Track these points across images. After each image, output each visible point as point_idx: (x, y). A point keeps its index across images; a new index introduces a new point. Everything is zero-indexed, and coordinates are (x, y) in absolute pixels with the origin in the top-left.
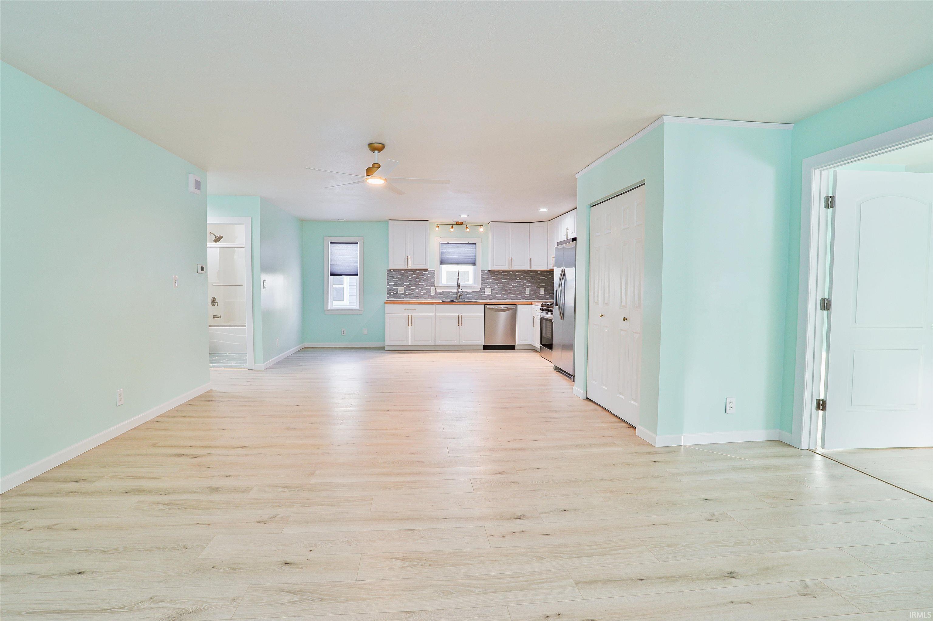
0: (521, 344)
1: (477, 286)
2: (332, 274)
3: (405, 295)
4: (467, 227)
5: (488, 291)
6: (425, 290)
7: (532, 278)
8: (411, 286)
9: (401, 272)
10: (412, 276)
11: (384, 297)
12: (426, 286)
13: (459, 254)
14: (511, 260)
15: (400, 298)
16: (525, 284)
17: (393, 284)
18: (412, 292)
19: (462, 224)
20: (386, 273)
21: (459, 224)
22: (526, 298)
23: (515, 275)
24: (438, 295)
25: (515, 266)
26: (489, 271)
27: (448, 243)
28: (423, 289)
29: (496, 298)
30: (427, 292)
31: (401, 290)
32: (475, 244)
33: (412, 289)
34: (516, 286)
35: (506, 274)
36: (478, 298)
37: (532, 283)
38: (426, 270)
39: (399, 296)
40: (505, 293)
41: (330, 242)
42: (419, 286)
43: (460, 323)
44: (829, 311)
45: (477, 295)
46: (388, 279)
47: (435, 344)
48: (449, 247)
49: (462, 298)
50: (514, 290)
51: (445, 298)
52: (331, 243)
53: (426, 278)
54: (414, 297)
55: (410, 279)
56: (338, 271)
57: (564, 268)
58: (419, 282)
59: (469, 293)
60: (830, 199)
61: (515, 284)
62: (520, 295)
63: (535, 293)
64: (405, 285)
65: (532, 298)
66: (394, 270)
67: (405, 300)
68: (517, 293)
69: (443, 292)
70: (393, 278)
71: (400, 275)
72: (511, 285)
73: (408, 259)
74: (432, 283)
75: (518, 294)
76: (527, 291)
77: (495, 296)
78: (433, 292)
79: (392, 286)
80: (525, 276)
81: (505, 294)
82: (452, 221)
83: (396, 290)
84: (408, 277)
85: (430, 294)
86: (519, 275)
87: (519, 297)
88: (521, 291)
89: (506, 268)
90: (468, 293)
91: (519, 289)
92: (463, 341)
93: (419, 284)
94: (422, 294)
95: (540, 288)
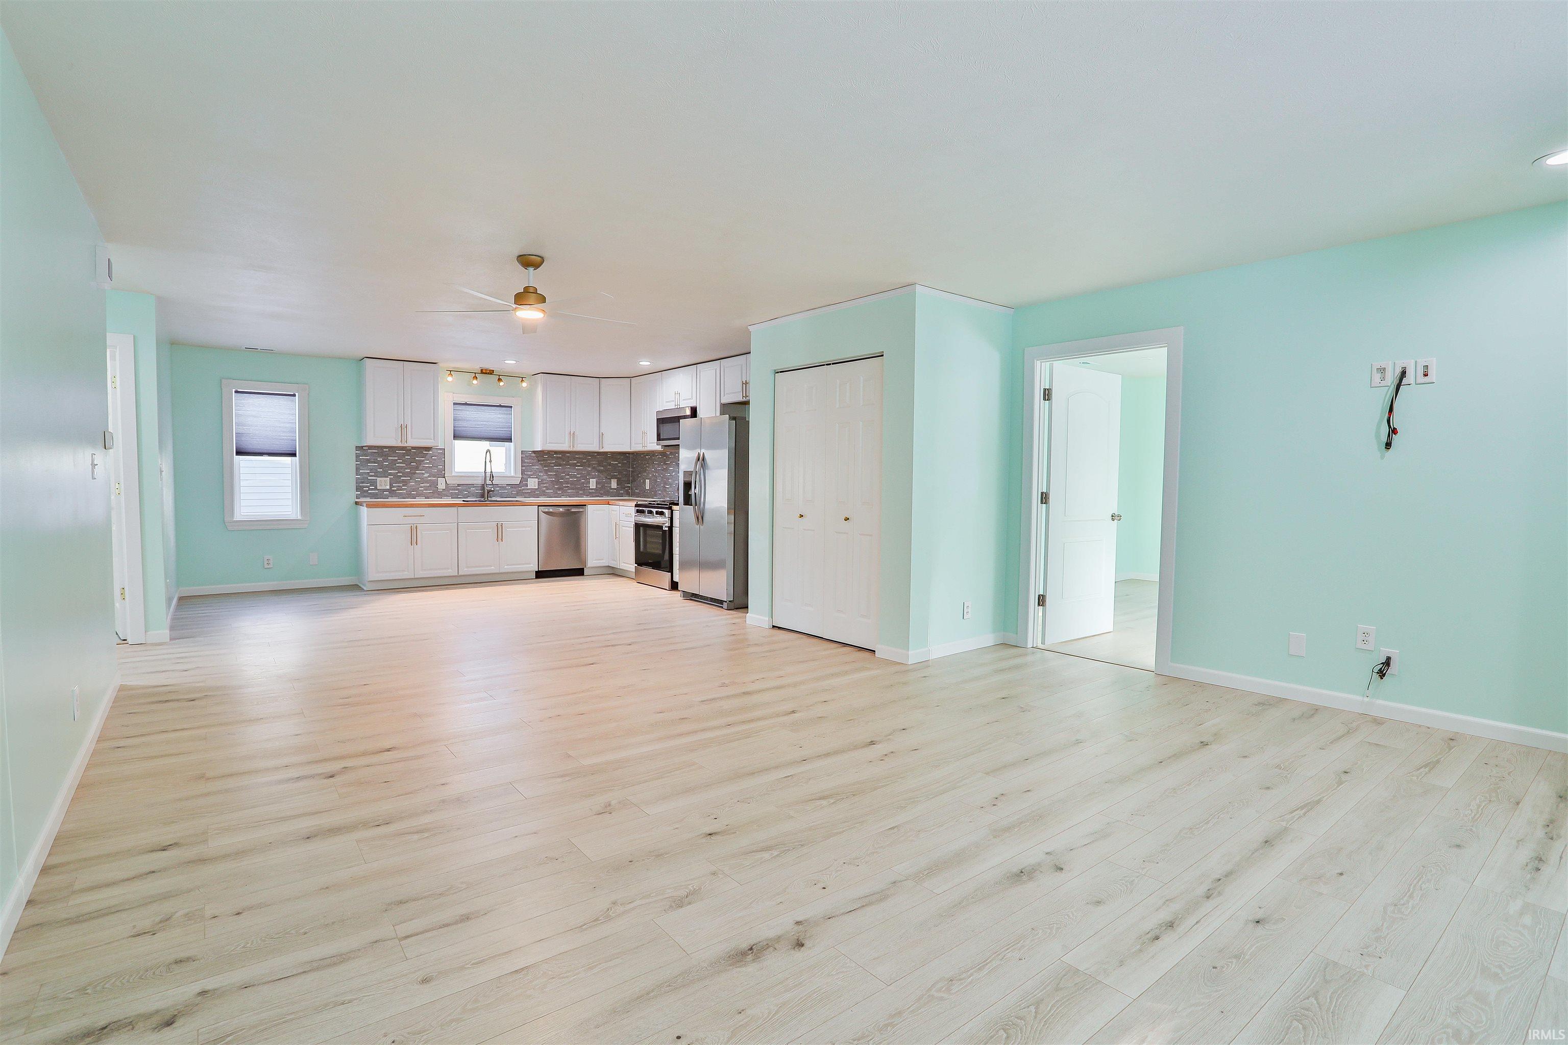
0: (595, 565)
1: (516, 476)
2: (239, 453)
3: (392, 493)
4: (499, 380)
5: (533, 483)
6: (427, 482)
7: (600, 464)
8: (401, 476)
9: (383, 451)
10: (404, 459)
11: (351, 494)
12: (429, 476)
13: (485, 423)
14: (573, 435)
15: (381, 497)
16: (589, 474)
17: (369, 471)
18: (403, 485)
19: (491, 372)
20: (354, 452)
21: (488, 374)
22: (591, 494)
23: (575, 459)
24: (451, 491)
25: (579, 445)
26: (534, 452)
27: (466, 404)
28: (424, 481)
29: (544, 495)
30: (430, 486)
31: (384, 483)
32: (511, 407)
33: (403, 481)
34: (575, 476)
35: (560, 458)
36: (518, 494)
37: (599, 471)
38: (428, 449)
39: (380, 494)
40: (560, 487)
41: (234, 390)
42: (416, 476)
43: (499, 537)
44: (1048, 505)
45: (515, 490)
46: (359, 463)
47: (458, 574)
48: (468, 411)
49: (491, 495)
50: (572, 483)
51: (462, 496)
52: (236, 392)
53: (428, 461)
54: (408, 494)
55: (400, 463)
56: (254, 447)
57: (703, 451)
58: (417, 468)
59: (502, 487)
60: (1047, 391)
61: (574, 473)
62: (581, 490)
63: (603, 487)
64: (390, 474)
65: (600, 495)
66: (370, 447)
67: (390, 499)
68: (577, 486)
69: (459, 485)
70: (368, 461)
71: (381, 456)
72: (568, 475)
73: (403, 428)
74: (439, 471)
75: (578, 489)
76: (593, 483)
77: (544, 491)
78: (441, 485)
79: (365, 476)
80: (588, 460)
81: (559, 489)
82: (477, 367)
83: (374, 483)
84: (396, 460)
85: (437, 489)
86: (579, 458)
87: (581, 494)
88: (583, 483)
89: (565, 447)
90: (500, 487)
91: (580, 481)
92: (505, 567)
93: (417, 472)
94: (421, 490)
95: (610, 479)
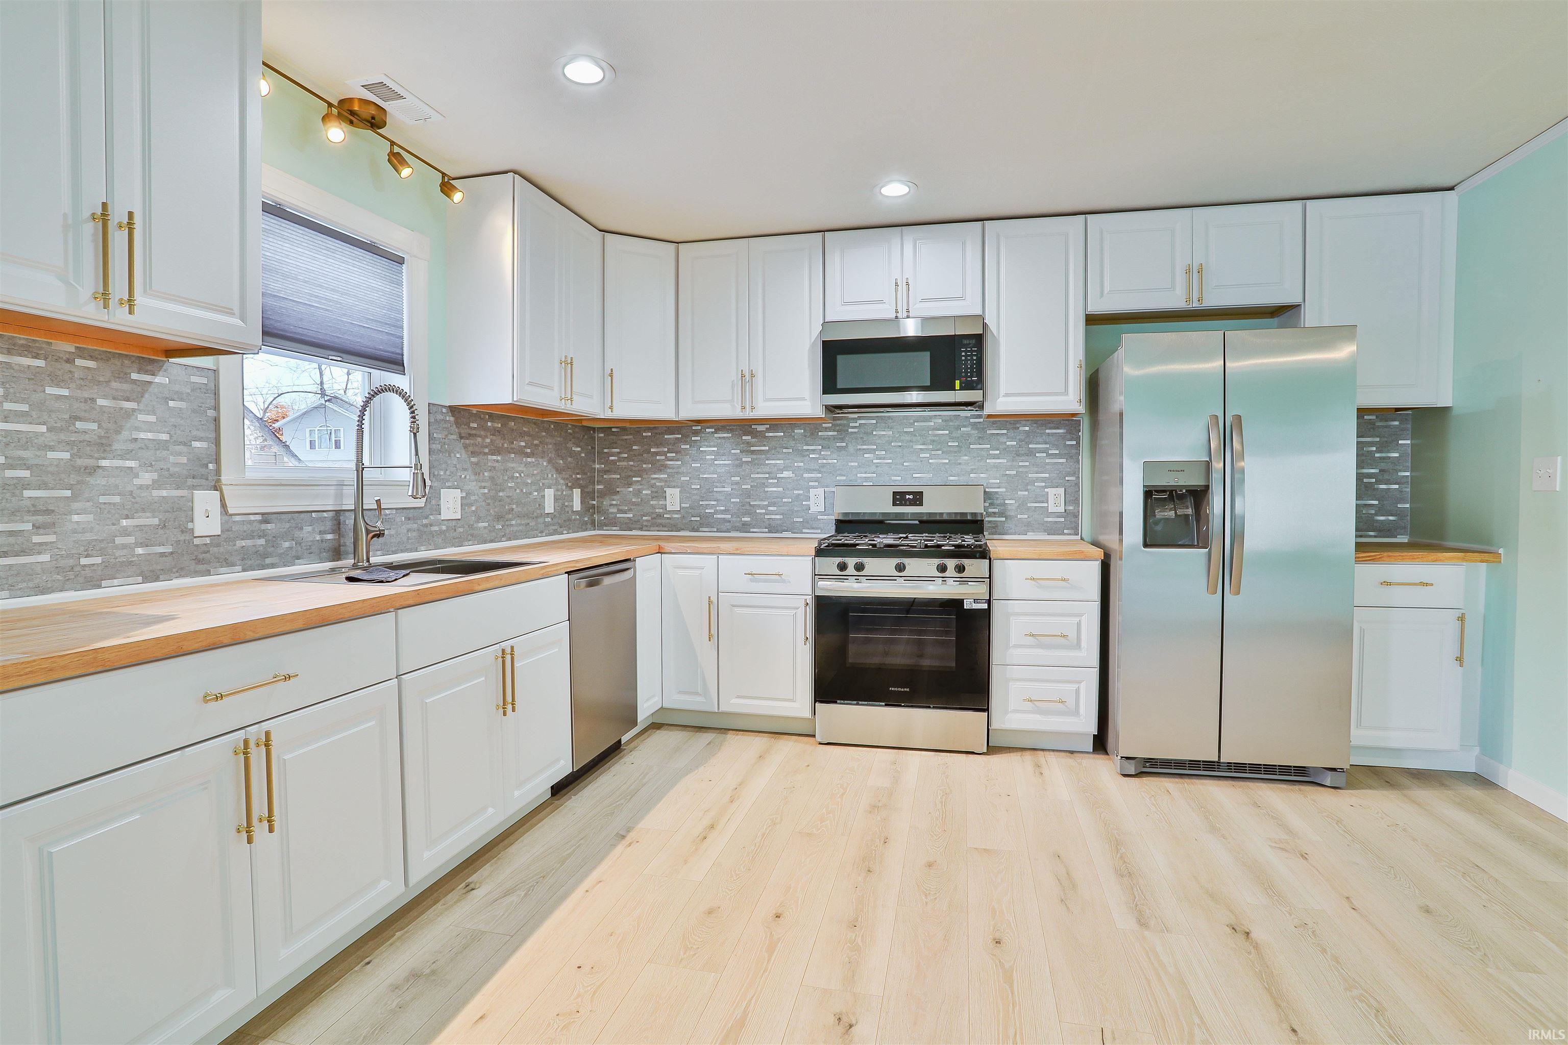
5: (451, 504)
6: (147, 507)
7: (558, 452)
12: (157, 482)
14: (570, 368)
24: (243, 547)
26: (452, 410)
28: (134, 501)
30: (163, 526)
32: (400, 261)
37: (557, 469)
40: (499, 513)
42: (98, 481)
45: (415, 526)
50: (519, 500)
53: (148, 415)
58: (103, 446)
59: (389, 519)
62: (532, 519)
63: (563, 508)
68: (527, 508)
69: (266, 518)
74: (198, 455)
75: (526, 514)
77: (473, 527)
81: (497, 518)
85: (187, 538)
89: (555, 398)
91: (531, 493)
92: (516, 794)
93: (104, 463)
94: (124, 547)
95: (571, 488)
